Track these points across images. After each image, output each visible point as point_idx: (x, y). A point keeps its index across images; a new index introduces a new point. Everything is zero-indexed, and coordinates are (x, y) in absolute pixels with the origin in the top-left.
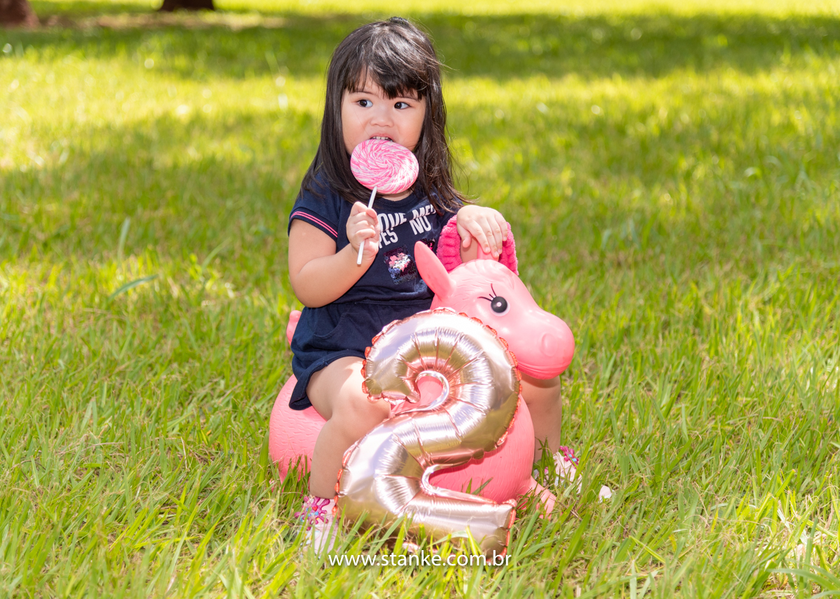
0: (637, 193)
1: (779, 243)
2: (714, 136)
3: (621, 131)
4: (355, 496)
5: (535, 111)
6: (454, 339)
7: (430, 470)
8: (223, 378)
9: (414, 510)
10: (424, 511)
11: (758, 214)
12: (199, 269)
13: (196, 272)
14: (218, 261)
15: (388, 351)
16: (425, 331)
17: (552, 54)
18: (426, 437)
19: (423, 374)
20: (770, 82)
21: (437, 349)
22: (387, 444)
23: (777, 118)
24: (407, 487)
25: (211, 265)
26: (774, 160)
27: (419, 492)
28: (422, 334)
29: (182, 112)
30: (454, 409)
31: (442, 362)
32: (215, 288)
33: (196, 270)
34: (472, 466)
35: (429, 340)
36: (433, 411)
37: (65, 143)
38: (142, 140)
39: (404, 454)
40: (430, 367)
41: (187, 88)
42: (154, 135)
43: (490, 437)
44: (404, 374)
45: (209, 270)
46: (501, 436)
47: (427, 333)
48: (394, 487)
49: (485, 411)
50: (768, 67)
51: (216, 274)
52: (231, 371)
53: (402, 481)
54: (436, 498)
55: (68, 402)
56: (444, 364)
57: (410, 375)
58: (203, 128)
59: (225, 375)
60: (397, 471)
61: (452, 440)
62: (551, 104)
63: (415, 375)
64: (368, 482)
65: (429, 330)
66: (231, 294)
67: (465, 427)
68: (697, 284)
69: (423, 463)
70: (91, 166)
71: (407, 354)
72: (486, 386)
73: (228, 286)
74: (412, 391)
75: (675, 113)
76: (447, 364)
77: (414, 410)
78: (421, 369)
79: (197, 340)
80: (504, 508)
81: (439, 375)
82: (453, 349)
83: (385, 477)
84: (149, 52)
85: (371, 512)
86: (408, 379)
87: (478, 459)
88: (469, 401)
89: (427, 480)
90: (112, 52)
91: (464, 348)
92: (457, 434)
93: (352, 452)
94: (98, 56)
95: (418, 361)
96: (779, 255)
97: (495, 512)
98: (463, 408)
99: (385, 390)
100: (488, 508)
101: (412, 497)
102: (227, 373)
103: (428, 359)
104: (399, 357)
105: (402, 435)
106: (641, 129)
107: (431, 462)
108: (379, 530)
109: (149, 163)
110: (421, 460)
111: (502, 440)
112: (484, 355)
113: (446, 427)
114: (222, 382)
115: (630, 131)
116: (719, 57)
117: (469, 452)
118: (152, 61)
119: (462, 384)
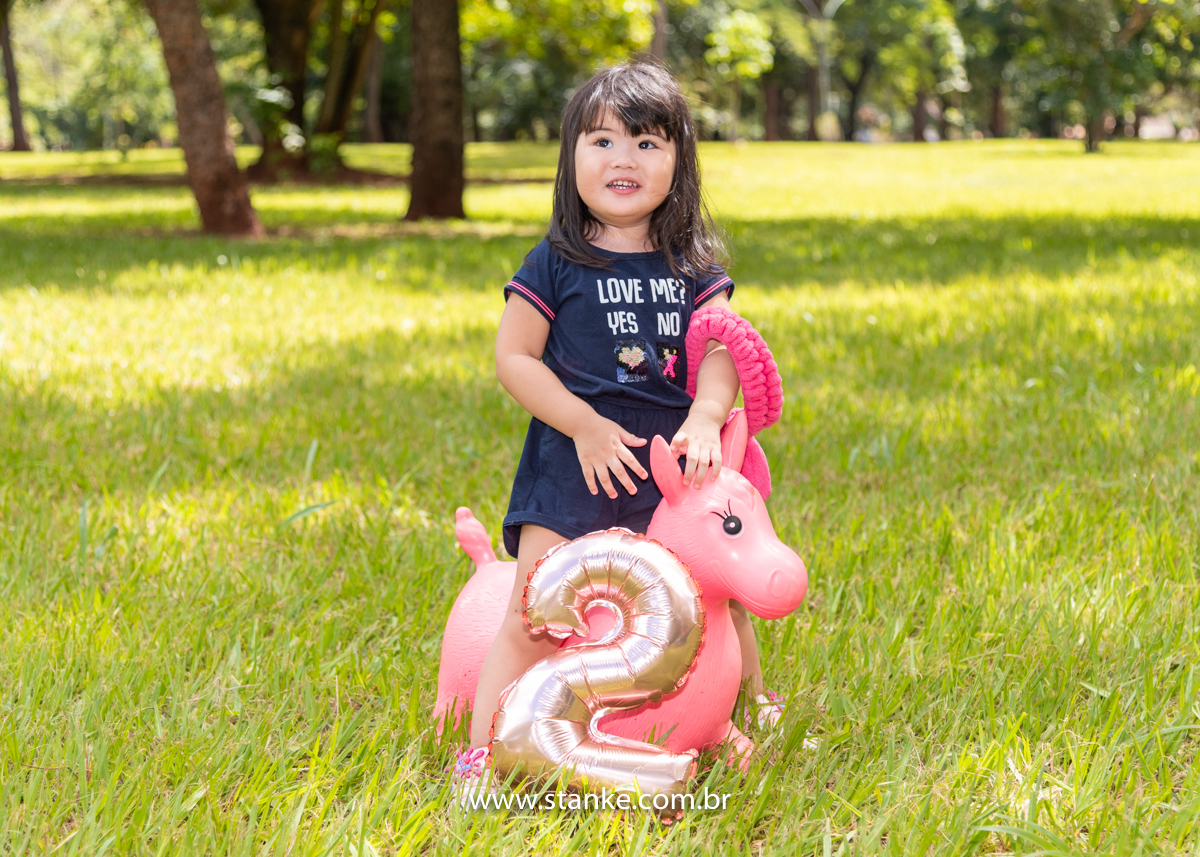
0: (901, 408)
1: (1054, 463)
2: (999, 346)
3: (896, 341)
4: (511, 745)
5: (802, 321)
6: (628, 563)
7: (600, 714)
8: (396, 615)
9: (577, 760)
10: (590, 762)
11: (1034, 429)
12: (390, 494)
13: (386, 497)
14: (411, 486)
15: (552, 578)
16: (595, 554)
17: (833, 260)
18: (594, 676)
19: (593, 604)
20: (1074, 287)
21: (610, 574)
22: (549, 683)
23: (1075, 324)
24: (571, 732)
25: (403, 490)
26: (1059, 370)
27: (585, 739)
28: (592, 557)
29: (406, 326)
30: (629, 644)
31: (614, 590)
32: (407, 517)
33: (386, 495)
34: (649, 711)
35: (601, 563)
36: (604, 646)
37: (268, 360)
38: (356, 356)
39: (569, 694)
40: (601, 595)
41: (420, 300)
42: (371, 352)
43: (670, 676)
44: (571, 603)
45: (401, 496)
46: (682, 676)
47: (598, 556)
48: (555, 731)
49: (663, 646)
50: (1072, 272)
51: (408, 500)
52: (405, 607)
53: (565, 725)
54: (604, 746)
55: (214, 642)
56: (617, 592)
57: (578, 603)
58: (427, 344)
59: (397, 611)
60: (560, 714)
61: (625, 680)
62: (820, 313)
63: (585, 605)
64: (524, 730)
65: (601, 553)
66: (426, 524)
67: (640, 665)
68: (952, 507)
69: (591, 705)
70: (291, 385)
71: (575, 579)
72: (665, 617)
73: (423, 514)
74: (580, 622)
75: (959, 320)
76: (620, 592)
77: (584, 644)
78: (591, 598)
79: (375, 574)
80: (685, 759)
81: (612, 605)
82: (627, 575)
83: (545, 720)
84: (383, 262)
85: (527, 763)
86: (575, 609)
87: (654, 702)
88: (645, 634)
89: (596, 726)
90: (340, 264)
91: (639, 573)
92: (630, 672)
93: (509, 692)
94: (323, 269)
95: (588, 588)
96: (1052, 474)
97: (672, 764)
98: (640, 644)
99: (549, 621)
100: (665, 759)
101: (577, 744)
102: (400, 609)
103: (599, 587)
104: (565, 583)
105: (566, 673)
106: (919, 339)
107: (600, 704)
108: (536, 781)
109: (359, 382)
110: (589, 702)
111: (683, 680)
112: (662, 581)
113: (617, 665)
114: (395, 620)
115: (906, 341)
116: (1020, 259)
117: (645, 694)
118: (383, 273)
119: (637, 615)
